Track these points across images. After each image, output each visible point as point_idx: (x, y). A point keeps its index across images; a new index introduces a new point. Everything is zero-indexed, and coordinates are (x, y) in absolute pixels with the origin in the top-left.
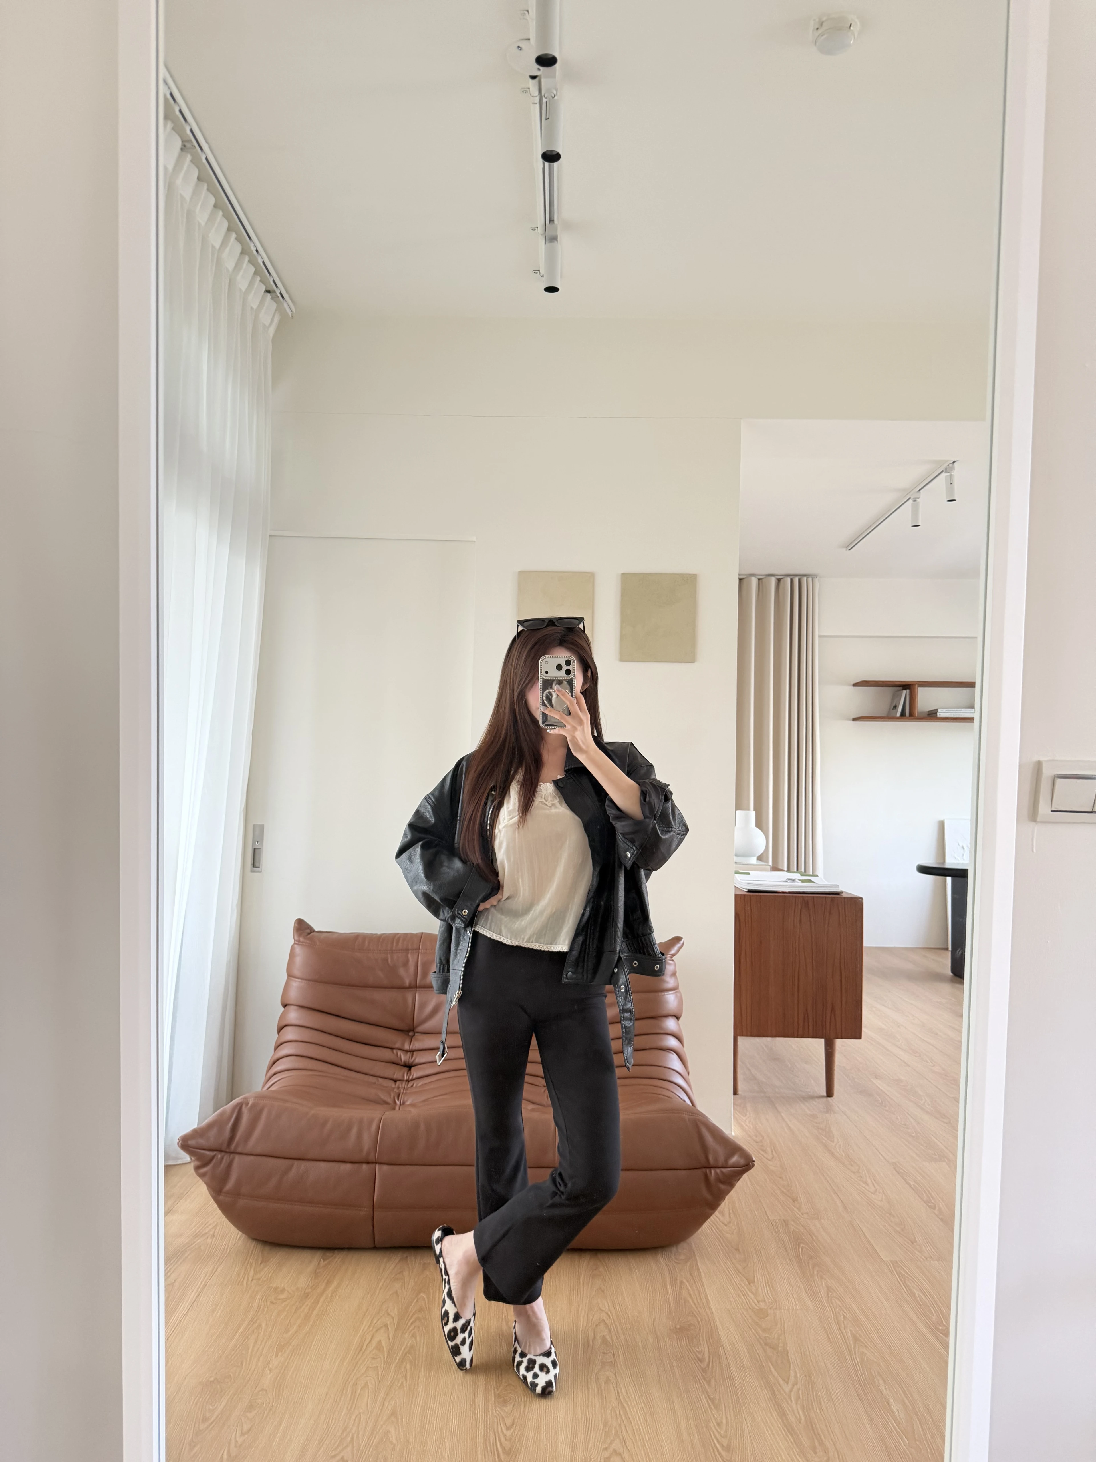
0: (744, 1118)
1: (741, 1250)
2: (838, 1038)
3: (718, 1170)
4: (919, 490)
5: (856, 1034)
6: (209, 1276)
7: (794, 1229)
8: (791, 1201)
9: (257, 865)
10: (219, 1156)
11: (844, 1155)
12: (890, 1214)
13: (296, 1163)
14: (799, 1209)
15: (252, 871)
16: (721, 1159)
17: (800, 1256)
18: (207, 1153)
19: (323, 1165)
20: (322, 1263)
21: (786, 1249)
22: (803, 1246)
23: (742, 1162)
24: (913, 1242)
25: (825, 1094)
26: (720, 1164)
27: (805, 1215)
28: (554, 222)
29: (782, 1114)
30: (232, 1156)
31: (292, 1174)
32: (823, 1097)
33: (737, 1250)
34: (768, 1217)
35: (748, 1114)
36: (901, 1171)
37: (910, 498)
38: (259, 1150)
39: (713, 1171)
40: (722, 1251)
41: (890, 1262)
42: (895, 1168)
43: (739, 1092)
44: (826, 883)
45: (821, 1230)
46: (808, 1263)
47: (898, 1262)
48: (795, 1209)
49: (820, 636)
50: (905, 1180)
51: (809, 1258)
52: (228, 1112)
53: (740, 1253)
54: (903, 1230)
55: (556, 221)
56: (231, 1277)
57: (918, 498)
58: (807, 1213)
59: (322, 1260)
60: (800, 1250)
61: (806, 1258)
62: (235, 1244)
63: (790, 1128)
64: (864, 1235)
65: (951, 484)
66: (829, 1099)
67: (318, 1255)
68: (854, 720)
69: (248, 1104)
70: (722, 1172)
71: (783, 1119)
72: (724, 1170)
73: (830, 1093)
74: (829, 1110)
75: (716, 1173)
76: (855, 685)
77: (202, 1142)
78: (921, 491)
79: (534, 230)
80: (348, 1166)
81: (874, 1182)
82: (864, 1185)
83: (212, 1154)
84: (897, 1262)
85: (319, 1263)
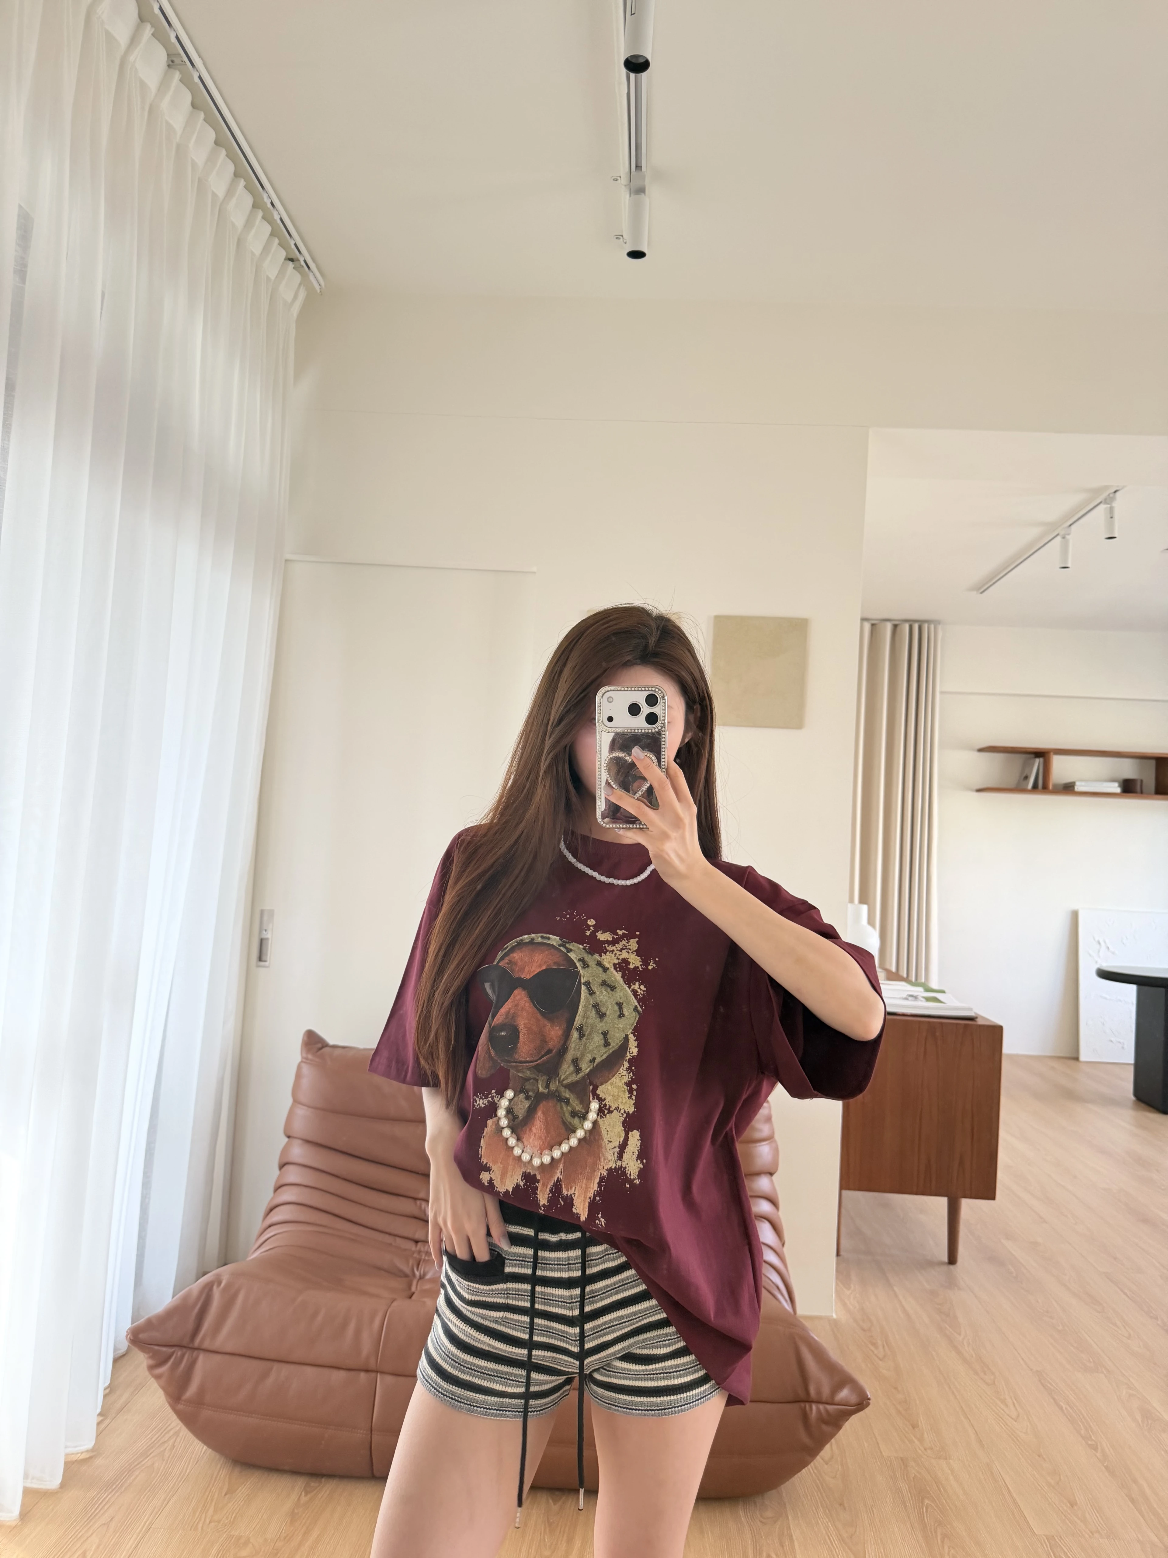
0: (848, 1292)
1: (846, 1505)
2: (965, 1197)
3: (821, 1407)
4: (1070, 525)
5: (988, 1193)
6: (157, 1514)
7: (915, 1475)
8: (911, 1427)
9: (264, 958)
10: (179, 1353)
11: (974, 1355)
12: (1039, 1456)
13: (276, 1366)
14: (921, 1440)
15: (258, 966)
16: (826, 1391)
17: (924, 1519)
18: (164, 1349)
19: (309, 1370)
20: (304, 1499)
21: (905, 1507)
22: (927, 1503)
23: (854, 1399)
24: (1073, 1504)
25: (945, 1259)
26: (824, 1398)
27: (929, 1451)
28: (641, 170)
29: (895, 1288)
30: (196, 1353)
31: (270, 1381)
32: (942, 1263)
33: (841, 1504)
34: (881, 1452)
35: (852, 1286)
36: (1049, 1385)
37: (1058, 535)
38: (229, 1348)
39: (814, 1407)
40: (821, 1507)
41: (1045, 1538)
42: (1040, 1381)
43: (842, 1253)
44: (957, 1004)
45: (951, 1477)
46: (936, 1532)
47: (1055, 1537)
48: (916, 1441)
49: (942, 693)
50: (1054, 1399)
51: (936, 1525)
52: (195, 1293)
53: (845, 1509)
54: (1058, 1483)
55: (644, 169)
56: (184, 1515)
57: (1069, 534)
58: (932, 1449)
59: (303, 1493)
60: (925, 1508)
61: (933, 1524)
62: (198, 1461)
63: (905, 1311)
64: (1008, 1488)
65: (1112, 518)
66: (952, 1267)
67: (300, 1482)
68: (979, 790)
69: (220, 1283)
70: (827, 1411)
71: (896, 1296)
72: (829, 1407)
73: (952, 1259)
74: (951, 1283)
75: (818, 1410)
76: (981, 750)
77: (156, 1335)
78: (1073, 527)
79: (617, 180)
80: (342, 1374)
81: (1015, 1402)
82: (1002, 1406)
83: (170, 1350)
84: (1053, 1536)
85: (299, 1499)
